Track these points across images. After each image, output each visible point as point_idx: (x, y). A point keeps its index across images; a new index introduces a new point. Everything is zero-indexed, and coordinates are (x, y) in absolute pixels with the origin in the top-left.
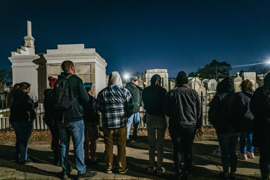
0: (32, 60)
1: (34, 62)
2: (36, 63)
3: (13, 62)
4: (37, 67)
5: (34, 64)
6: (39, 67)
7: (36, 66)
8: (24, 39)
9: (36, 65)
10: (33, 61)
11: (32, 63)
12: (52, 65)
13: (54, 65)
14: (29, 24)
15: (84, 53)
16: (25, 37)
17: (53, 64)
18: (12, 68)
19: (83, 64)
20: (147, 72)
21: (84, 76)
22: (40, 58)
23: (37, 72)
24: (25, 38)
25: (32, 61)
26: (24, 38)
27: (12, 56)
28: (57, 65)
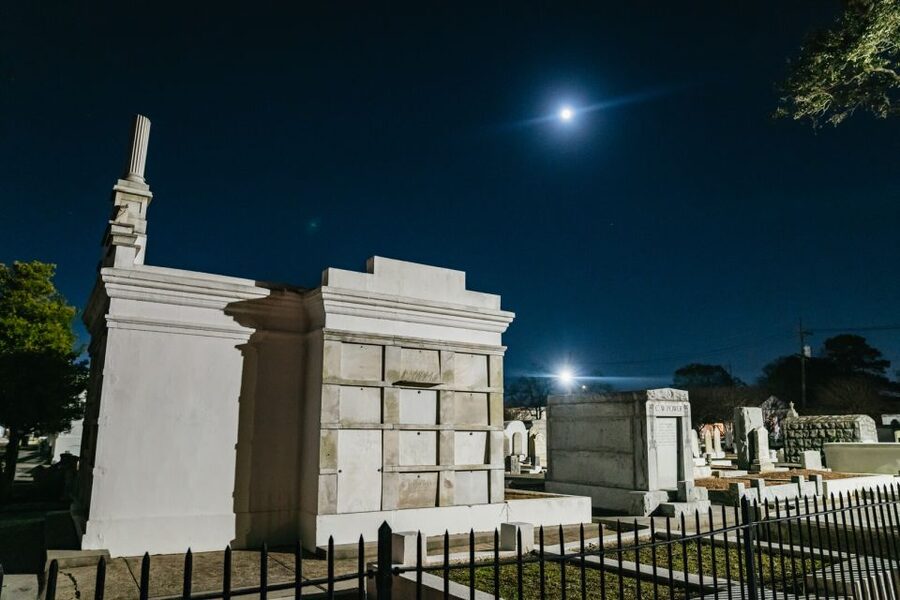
0: (224, 302)
1: (231, 309)
2: (239, 319)
3: (120, 293)
4: (244, 339)
5: (230, 322)
6: (252, 336)
7: (237, 332)
8: (115, 191)
9: (236, 326)
10: (231, 305)
11: (222, 312)
12: (349, 338)
13: (357, 340)
14: (144, 127)
15: (476, 308)
16: (120, 181)
17: (354, 335)
18: (109, 324)
19: (464, 350)
20: (650, 397)
21: (464, 399)
22: (268, 298)
23: (238, 359)
24: (121, 185)
25: (224, 305)
26: (116, 187)
27: (116, 264)
28: (368, 341)
